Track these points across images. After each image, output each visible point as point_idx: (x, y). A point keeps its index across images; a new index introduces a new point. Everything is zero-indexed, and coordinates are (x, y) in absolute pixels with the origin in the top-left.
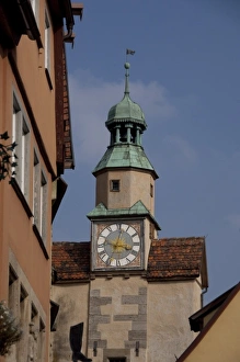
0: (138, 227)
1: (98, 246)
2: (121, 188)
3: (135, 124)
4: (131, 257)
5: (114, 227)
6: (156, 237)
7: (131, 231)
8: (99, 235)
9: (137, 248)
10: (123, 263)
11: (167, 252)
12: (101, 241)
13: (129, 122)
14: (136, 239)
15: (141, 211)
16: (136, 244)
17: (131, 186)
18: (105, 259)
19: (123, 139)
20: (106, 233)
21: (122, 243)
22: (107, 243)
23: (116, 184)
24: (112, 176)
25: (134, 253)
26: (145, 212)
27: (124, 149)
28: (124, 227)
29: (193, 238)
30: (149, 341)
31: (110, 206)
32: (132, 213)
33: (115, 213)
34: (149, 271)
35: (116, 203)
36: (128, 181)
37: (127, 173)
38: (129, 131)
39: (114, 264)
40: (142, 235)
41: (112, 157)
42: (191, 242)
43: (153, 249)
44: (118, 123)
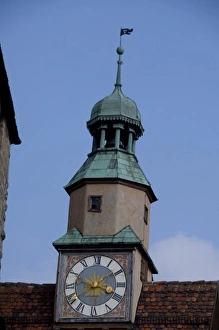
0: (124, 261)
1: (66, 287)
2: (103, 208)
3: (127, 125)
4: (113, 303)
5: (90, 261)
6: (149, 280)
7: (115, 267)
8: (69, 270)
9: (121, 291)
10: (101, 311)
11: (164, 299)
12: (71, 280)
13: (119, 121)
14: (121, 278)
16: (120, 285)
17: (118, 206)
18: (75, 306)
19: (110, 144)
20: (78, 268)
23: (96, 204)
24: (91, 190)
25: (116, 297)
26: (134, 241)
27: (110, 156)
28: (105, 261)
31: (86, 232)
32: (116, 241)
33: (93, 241)
34: (137, 324)
35: (94, 229)
36: (114, 198)
38: (118, 133)
39: (87, 312)
40: (129, 272)
41: (93, 165)
42: (199, 288)
43: (144, 295)
44: (104, 122)
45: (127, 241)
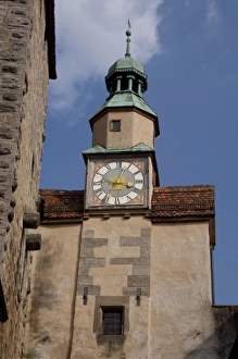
0: (142, 165)
1: (94, 184)
2: (122, 127)
3: (137, 76)
4: (133, 195)
5: (113, 165)
7: (133, 169)
8: (96, 172)
9: (139, 186)
10: (123, 201)
12: (98, 179)
14: (139, 177)
16: (139, 182)
17: (134, 127)
18: (102, 197)
20: (104, 170)
21: (122, 180)
22: (104, 180)
25: (136, 190)
27: (125, 95)
28: (125, 165)
30: (154, 289)
31: (109, 145)
34: (152, 210)
35: (114, 142)
36: (131, 122)
37: (129, 114)
38: (131, 82)
39: (112, 201)
40: (145, 173)
44: (119, 74)
45: (144, 150)
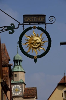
0: (21, 86)
2: (17, 76)
3: (20, 61)
4: (20, 93)
5: (15, 86)
6: (25, 87)
9: (21, 91)
10: (18, 94)
11: (28, 91)
12: (12, 89)
13: (18, 60)
14: (21, 89)
15: (22, 82)
18: (13, 94)
19: (17, 64)
21: (17, 89)
22: (14, 90)
23: (16, 75)
24: (15, 73)
25: (20, 92)
27: (17, 67)
28: (18, 86)
29: (34, 88)
31: (14, 80)
32: (20, 82)
33: (16, 82)
34: (24, 96)
35: (16, 80)
37: (18, 73)
38: (18, 62)
39: (16, 95)
40: (22, 88)
41: (15, 69)
42: (33, 89)
43: (24, 91)
44: (16, 60)
45: (21, 82)
